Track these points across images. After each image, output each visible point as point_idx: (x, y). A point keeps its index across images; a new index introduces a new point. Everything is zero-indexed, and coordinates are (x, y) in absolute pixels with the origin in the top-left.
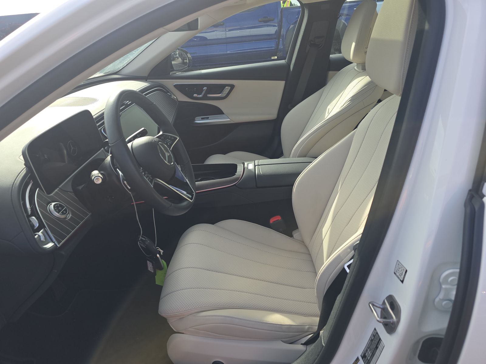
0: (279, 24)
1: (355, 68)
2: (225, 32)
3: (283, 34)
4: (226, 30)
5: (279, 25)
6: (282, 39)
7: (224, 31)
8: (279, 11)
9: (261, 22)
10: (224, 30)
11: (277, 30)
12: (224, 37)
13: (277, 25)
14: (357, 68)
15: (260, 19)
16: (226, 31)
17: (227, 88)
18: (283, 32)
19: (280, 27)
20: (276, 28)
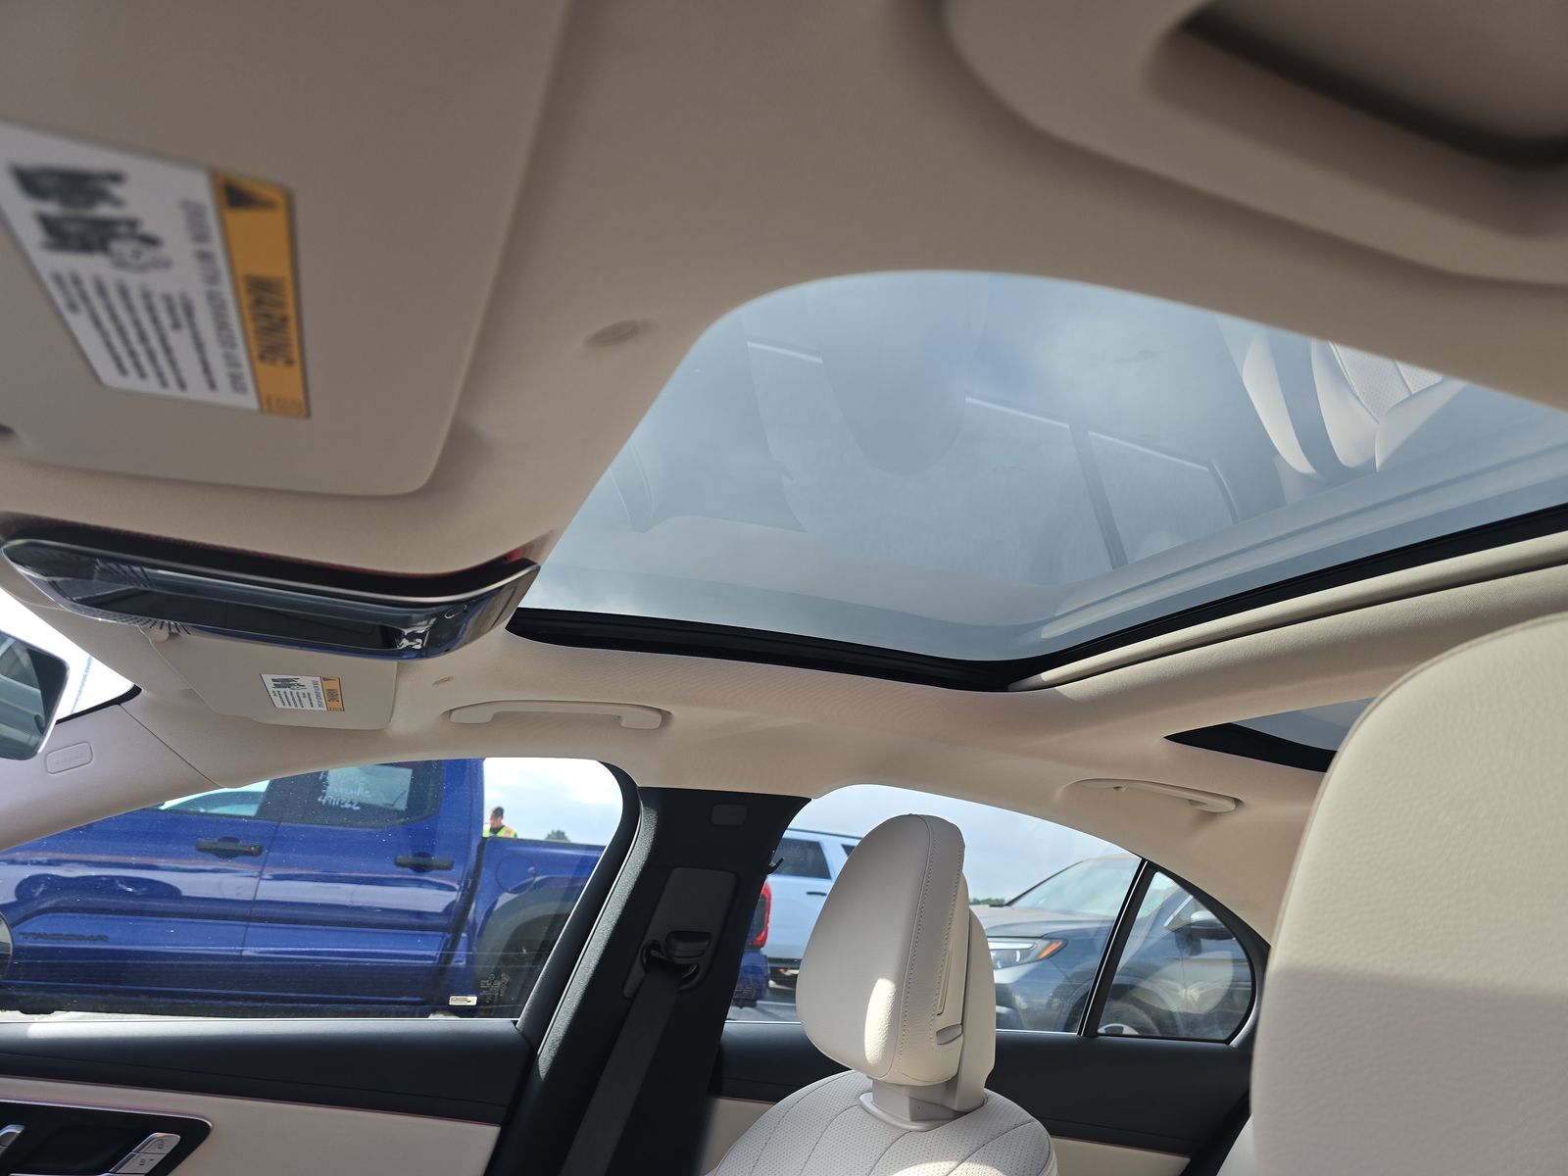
0: (466, 883)
1: (867, 1099)
2: (256, 880)
3: (474, 920)
4: (261, 874)
5: (464, 889)
6: (469, 936)
7: (255, 877)
8: (475, 844)
9: (403, 865)
10: (256, 874)
11: (453, 903)
12: (247, 896)
13: (457, 887)
14: (875, 1102)
15: (401, 858)
16: (260, 876)
17: (160, 1139)
18: (476, 912)
19: (469, 895)
20: (453, 896)
